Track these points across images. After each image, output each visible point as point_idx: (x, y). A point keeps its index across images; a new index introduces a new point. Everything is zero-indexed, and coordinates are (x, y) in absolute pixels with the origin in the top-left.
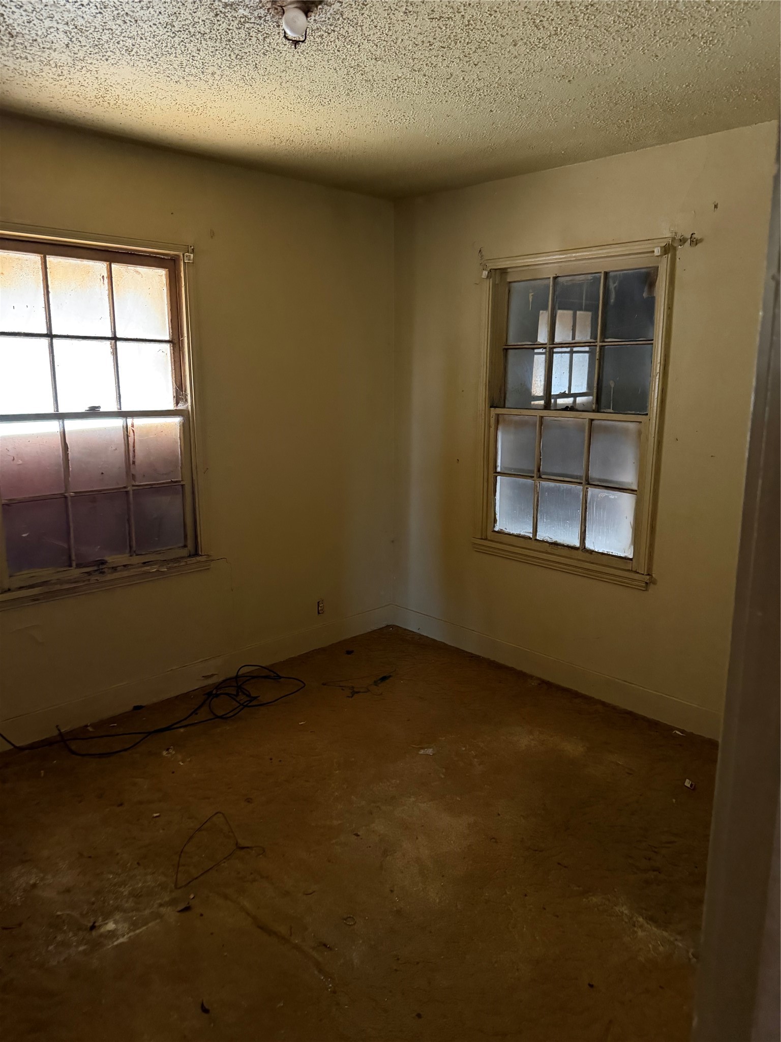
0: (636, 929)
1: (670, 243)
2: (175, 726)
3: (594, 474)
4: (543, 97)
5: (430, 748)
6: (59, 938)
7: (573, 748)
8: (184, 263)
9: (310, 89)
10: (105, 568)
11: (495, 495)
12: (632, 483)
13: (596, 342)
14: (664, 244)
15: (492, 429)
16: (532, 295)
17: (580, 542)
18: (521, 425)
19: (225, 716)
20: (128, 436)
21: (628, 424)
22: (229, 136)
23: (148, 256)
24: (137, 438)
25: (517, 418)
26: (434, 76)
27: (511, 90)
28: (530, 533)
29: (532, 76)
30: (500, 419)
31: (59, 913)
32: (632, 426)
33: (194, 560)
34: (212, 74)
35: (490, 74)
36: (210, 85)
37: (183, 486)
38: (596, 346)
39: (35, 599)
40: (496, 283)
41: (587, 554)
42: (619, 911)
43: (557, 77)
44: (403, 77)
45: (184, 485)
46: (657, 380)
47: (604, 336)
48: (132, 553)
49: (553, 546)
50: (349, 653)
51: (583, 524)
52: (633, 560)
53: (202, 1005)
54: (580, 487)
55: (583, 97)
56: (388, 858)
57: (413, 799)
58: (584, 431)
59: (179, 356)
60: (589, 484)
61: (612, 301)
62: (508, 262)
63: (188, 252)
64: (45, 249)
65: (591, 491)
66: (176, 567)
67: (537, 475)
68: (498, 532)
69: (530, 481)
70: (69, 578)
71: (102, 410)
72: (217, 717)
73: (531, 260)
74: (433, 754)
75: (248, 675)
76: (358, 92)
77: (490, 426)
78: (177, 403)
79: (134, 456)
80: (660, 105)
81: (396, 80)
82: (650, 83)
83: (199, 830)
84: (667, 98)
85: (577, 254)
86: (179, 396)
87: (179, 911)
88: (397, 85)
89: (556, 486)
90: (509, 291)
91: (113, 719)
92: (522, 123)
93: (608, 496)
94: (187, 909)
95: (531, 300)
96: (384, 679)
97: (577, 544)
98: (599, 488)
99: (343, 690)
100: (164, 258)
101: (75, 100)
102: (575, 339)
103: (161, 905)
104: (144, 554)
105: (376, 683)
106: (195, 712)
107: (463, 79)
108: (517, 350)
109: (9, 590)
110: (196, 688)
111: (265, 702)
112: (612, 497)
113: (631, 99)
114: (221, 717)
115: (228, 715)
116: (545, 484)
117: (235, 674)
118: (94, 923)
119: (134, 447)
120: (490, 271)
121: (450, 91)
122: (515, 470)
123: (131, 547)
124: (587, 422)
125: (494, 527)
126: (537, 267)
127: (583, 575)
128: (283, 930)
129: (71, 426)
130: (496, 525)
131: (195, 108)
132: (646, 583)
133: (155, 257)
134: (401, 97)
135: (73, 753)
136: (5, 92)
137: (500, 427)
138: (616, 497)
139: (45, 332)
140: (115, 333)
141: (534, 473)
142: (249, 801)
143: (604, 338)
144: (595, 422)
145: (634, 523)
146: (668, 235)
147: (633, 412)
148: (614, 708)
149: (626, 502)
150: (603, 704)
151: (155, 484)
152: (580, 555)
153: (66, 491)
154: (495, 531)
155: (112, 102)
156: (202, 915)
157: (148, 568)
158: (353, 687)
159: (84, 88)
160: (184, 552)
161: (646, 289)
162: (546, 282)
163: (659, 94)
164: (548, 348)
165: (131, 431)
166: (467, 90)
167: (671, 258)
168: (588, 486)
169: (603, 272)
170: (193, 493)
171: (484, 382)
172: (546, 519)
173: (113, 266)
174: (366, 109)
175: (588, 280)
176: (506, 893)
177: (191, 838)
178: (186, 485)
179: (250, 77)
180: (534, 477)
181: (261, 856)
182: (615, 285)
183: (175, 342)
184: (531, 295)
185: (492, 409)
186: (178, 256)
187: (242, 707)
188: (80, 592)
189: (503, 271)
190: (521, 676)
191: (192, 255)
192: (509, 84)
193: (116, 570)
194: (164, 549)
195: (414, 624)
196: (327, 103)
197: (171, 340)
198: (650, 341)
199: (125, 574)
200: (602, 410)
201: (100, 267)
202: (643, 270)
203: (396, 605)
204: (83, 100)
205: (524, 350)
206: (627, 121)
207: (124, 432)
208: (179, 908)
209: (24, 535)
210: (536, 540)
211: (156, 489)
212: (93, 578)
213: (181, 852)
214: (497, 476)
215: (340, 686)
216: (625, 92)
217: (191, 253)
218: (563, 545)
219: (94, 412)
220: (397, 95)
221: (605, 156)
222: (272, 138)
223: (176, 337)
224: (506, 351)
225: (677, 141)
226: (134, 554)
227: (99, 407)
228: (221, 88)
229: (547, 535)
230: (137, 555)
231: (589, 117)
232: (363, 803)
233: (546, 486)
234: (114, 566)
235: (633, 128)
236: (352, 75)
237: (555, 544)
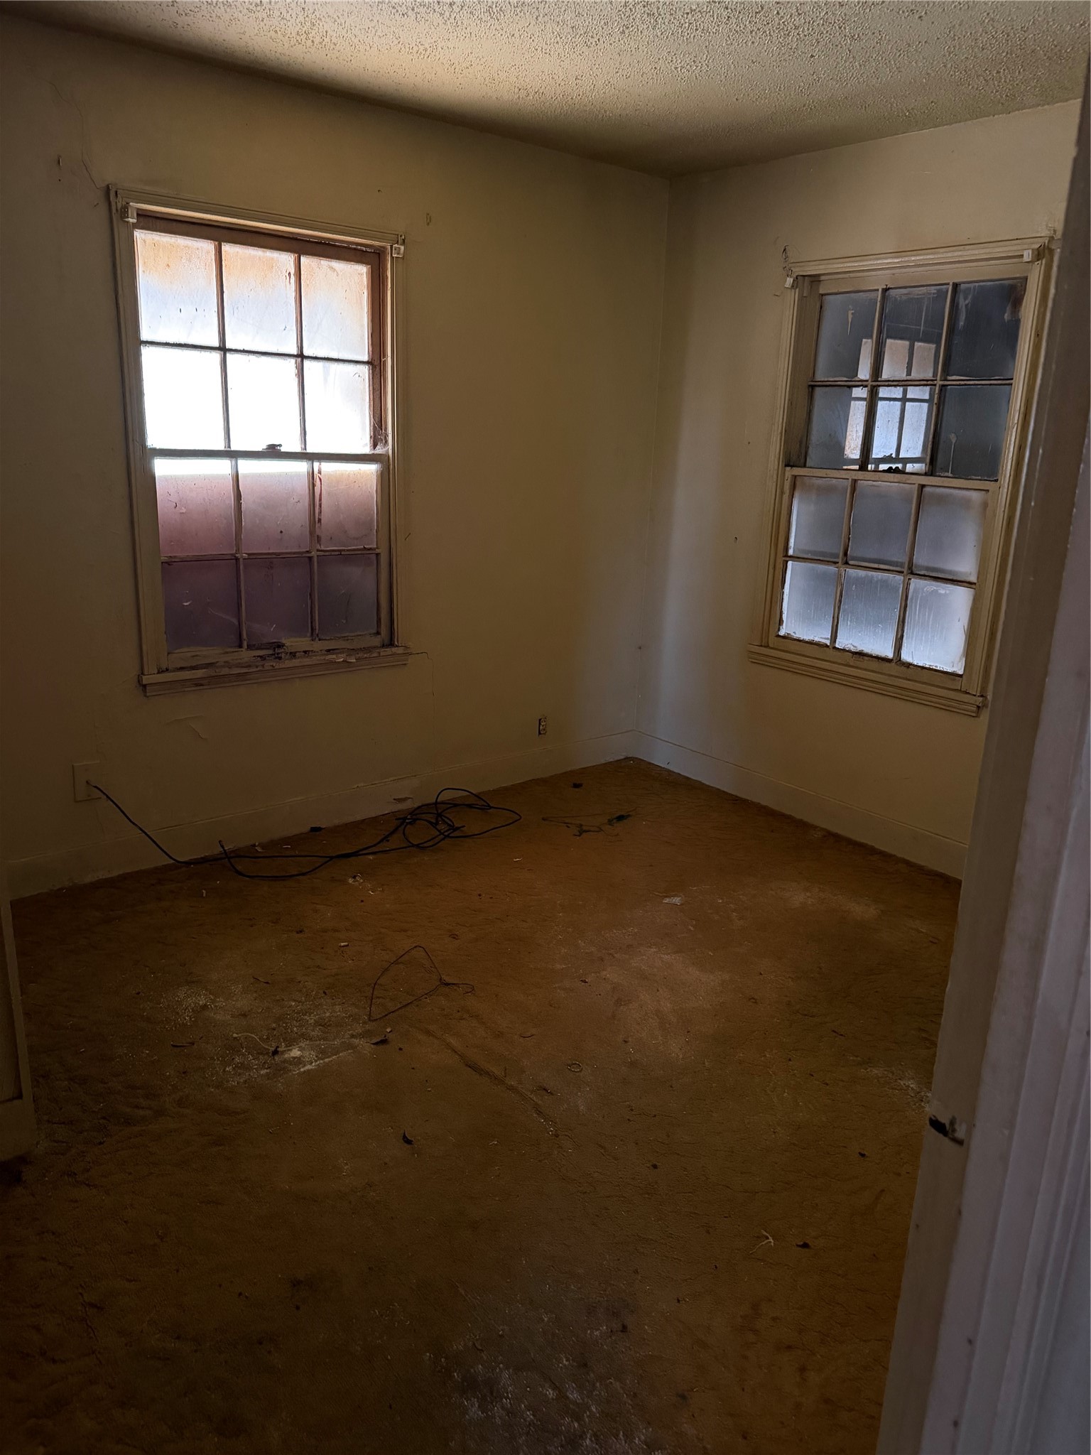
0: (923, 1104)
1: (1046, 244)
2: (361, 853)
3: (921, 559)
4: (883, 38)
5: (678, 897)
6: (237, 1060)
7: (862, 909)
8: (392, 258)
9: (574, 25)
10: (281, 653)
11: (783, 588)
12: (970, 574)
13: (936, 380)
14: (1037, 246)
15: (786, 497)
16: (852, 313)
17: (894, 652)
18: (825, 491)
19: (421, 845)
20: (314, 485)
21: (969, 492)
22: (461, 86)
23: (345, 247)
24: (324, 489)
25: (820, 482)
26: (738, 9)
27: (840, 28)
28: (827, 639)
29: (870, 10)
30: (798, 483)
31: (235, 1035)
32: (976, 496)
33: (389, 651)
34: (451, 4)
35: (814, 7)
36: (445, 18)
37: (378, 555)
38: (935, 385)
39: (198, 683)
40: (805, 295)
41: (903, 668)
42: (905, 1084)
43: (903, 12)
44: (698, 10)
45: (380, 554)
46: (1014, 434)
47: (946, 371)
48: (314, 635)
49: (857, 656)
50: (576, 786)
51: (900, 627)
52: (964, 677)
53: (404, 1137)
54: (900, 578)
55: (938, 39)
56: (622, 1008)
57: (654, 950)
58: (911, 503)
59: (379, 383)
60: (912, 573)
61: (962, 323)
62: (821, 267)
63: (397, 243)
64: (220, 234)
65: (915, 583)
66: (366, 658)
67: (842, 560)
68: (784, 637)
69: (832, 569)
70: (240, 661)
71: (283, 449)
72: (413, 845)
73: (853, 264)
74: (682, 905)
75: (450, 802)
76: (636, 30)
77: (782, 493)
78: (375, 446)
79: (320, 512)
80: (1043, 51)
81: (688, 14)
82: (1030, 21)
83: (396, 962)
84: (1054, 40)
85: (918, 258)
86: (377, 436)
87: (373, 1044)
88: (689, 20)
89: (867, 576)
90: (821, 307)
91: (286, 840)
92: (853, 74)
93: (937, 591)
94: (384, 1042)
95: (850, 320)
96: (620, 818)
97: (890, 655)
98: (925, 580)
99: (568, 827)
100: (366, 251)
101: (271, 38)
102: (910, 375)
103: (352, 1036)
104: (329, 640)
105: (610, 822)
106: (386, 839)
107: (778, 13)
108: (827, 389)
109: (167, 670)
110: (387, 812)
111: (471, 834)
112: (942, 592)
113: (1004, 42)
114: (417, 846)
115: (425, 845)
116: (852, 572)
117: (434, 801)
118: (278, 1047)
119: (320, 500)
120: (797, 278)
121: (758, 29)
122: (814, 553)
123: (313, 629)
124: (916, 489)
125: (779, 630)
126: (858, 274)
127: (895, 695)
128: (497, 1071)
129: (246, 466)
130: (781, 627)
131: (422, 48)
132: (978, 707)
133: (355, 249)
134: (692, 36)
135: (240, 873)
136: (186, 26)
137: (797, 494)
138: (948, 592)
139: (217, 345)
140: (301, 348)
141: (838, 557)
142: (454, 937)
143: (948, 375)
144: (927, 490)
145: (968, 625)
146: (1045, 233)
147: (980, 478)
148: (921, 869)
149: (960, 599)
150: (907, 863)
151: (344, 550)
152: (893, 669)
153: (238, 550)
154: (780, 636)
155: (317, 40)
156: (401, 1049)
157: (334, 656)
158: (581, 825)
159: (285, 21)
160: (376, 641)
161: (1009, 309)
162: (872, 295)
163: (1042, 36)
164: (869, 386)
165: (318, 480)
166: (781, 27)
167: (1046, 264)
168: (911, 576)
169: (951, 284)
170: (390, 564)
171: (779, 431)
172: (851, 621)
173: (303, 259)
174: (645, 52)
175: (930, 294)
176: (765, 1056)
177: (387, 970)
178: (382, 555)
179: (498, 9)
180: (838, 563)
181: (470, 994)
182: (967, 302)
183: (375, 364)
184: (850, 312)
185: (788, 469)
186: (384, 247)
187: (442, 836)
188: (249, 680)
189: (815, 279)
190: (803, 826)
191: (402, 248)
192: (838, 21)
193: (295, 656)
194: (353, 634)
195: (663, 757)
196: (594, 43)
197: (370, 360)
198: (1008, 382)
199: (307, 661)
200: (938, 474)
201: (286, 260)
202: (1006, 282)
203: (640, 732)
204: (281, 37)
205: (836, 388)
206: (998, 72)
207: (309, 481)
208: (375, 1041)
209: (185, 604)
210: (835, 648)
211: (345, 557)
212: (268, 665)
213: (375, 984)
214: (787, 562)
215: (565, 823)
216: (996, 33)
217: (401, 245)
218: (870, 656)
219: (273, 452)
220: (688, 34)
221: (966, 121)
222: (517, 90)
223: (377, 358)
224: (812, 389)
225: (1067, 100)
226: (317, 639)
227: (280, 445)
228: (459, 23)
229: (851, 642)
230: (320, 640)
231: (945, 66)
232: (593, 949)
233: (854, 575)
234: (292, 651)
235: (1005, 82)
236: (631, 6)
237: (861, 654)
